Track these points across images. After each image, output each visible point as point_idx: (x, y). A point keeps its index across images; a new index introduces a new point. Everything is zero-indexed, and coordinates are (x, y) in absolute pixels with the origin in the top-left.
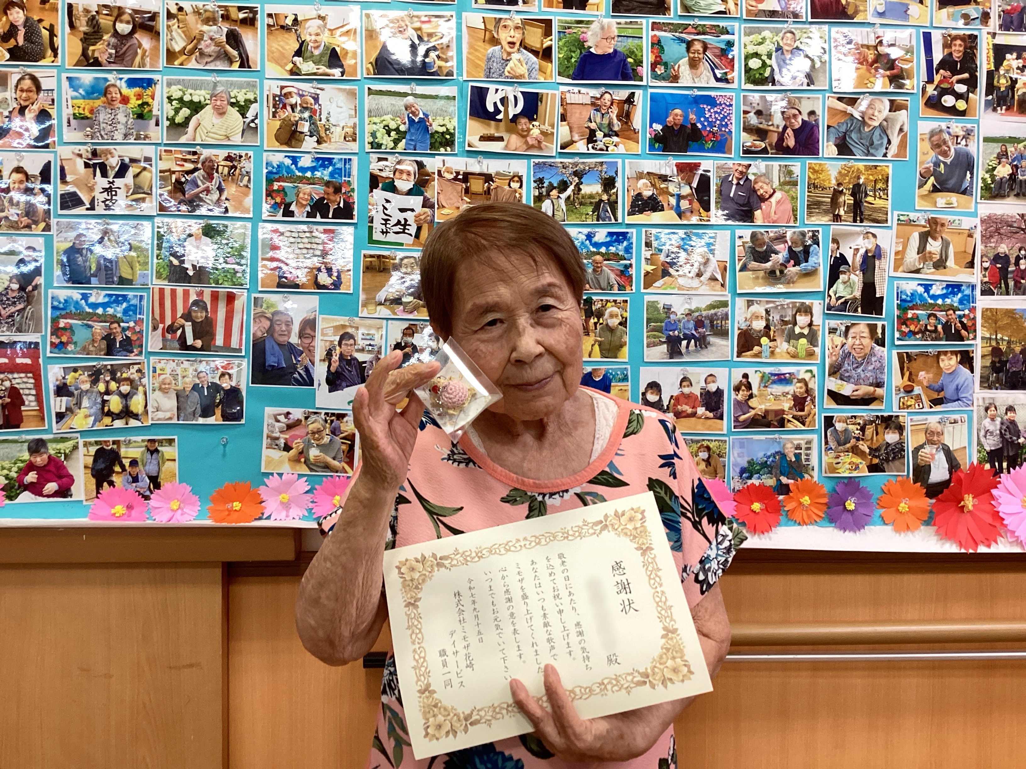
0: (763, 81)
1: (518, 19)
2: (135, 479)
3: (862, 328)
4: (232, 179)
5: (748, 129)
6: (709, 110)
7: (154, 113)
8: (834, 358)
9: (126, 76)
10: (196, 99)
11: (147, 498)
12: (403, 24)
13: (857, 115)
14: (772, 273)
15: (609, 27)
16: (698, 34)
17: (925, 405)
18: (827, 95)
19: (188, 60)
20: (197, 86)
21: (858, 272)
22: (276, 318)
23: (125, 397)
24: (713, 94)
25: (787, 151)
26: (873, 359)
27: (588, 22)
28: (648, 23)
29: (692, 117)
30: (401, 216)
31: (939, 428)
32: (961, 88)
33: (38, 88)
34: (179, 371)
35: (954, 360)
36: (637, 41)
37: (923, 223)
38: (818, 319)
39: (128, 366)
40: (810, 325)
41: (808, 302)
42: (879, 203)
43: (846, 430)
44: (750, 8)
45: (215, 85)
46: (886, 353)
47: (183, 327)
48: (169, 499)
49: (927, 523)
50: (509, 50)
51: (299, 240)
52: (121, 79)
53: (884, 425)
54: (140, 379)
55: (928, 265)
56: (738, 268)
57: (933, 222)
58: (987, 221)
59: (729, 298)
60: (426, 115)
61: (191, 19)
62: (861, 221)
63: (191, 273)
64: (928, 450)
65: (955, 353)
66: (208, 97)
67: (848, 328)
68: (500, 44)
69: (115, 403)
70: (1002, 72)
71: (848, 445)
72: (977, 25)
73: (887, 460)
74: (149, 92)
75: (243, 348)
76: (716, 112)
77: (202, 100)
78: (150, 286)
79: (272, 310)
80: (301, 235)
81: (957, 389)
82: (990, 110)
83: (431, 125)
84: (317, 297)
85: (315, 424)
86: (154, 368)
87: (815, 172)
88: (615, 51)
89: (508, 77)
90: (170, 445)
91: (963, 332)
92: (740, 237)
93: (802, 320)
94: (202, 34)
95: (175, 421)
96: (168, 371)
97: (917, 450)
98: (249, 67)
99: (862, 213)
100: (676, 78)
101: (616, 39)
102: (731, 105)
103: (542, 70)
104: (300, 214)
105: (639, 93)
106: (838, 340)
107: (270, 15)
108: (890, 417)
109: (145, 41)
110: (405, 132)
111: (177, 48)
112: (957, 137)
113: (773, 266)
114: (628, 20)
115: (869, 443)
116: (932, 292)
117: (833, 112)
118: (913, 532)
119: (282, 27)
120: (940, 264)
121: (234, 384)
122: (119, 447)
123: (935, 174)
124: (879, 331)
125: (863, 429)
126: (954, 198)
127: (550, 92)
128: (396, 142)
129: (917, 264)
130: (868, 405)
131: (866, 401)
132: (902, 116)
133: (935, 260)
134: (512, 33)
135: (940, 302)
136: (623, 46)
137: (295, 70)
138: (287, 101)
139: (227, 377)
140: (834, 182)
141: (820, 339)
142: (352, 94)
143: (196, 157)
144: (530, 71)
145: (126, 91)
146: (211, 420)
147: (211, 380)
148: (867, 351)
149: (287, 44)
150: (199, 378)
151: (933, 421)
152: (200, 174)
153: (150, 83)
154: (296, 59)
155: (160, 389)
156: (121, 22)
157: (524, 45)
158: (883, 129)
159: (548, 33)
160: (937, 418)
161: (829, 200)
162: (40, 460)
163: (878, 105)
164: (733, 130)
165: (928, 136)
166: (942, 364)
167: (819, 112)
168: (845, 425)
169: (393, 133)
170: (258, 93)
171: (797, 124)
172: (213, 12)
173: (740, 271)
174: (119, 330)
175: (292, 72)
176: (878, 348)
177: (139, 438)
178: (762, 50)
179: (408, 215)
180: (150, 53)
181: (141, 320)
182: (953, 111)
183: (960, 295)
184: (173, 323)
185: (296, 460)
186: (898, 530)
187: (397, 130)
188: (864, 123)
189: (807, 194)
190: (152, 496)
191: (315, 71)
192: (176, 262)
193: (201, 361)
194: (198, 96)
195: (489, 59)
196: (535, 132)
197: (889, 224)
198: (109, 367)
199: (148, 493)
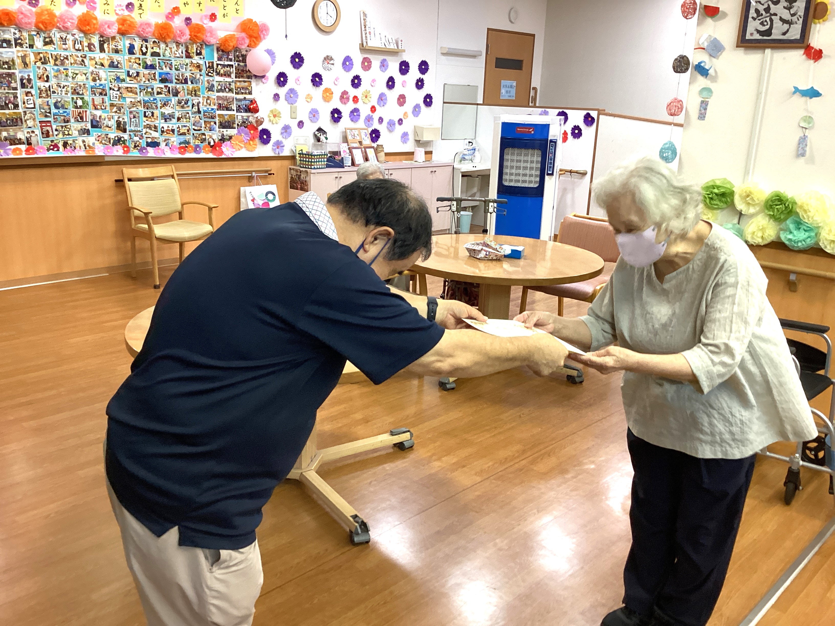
0: (178, 70)
1: (134, 57)
2: (71, 147)
3: (198, 117)
4: (85, 88)
5: (176, 79)
7: (69, 75)
8: (193, 122)
11: (74, 150)
12: (113, 58)
13: (194, 77)
15: (151, 59)
16: (166, 61)
18: (189, 73)
19: (75, 65)
20: (76, 70)
21: (196, 106)
22: (95, 115)
23: (68, 131)
25: (183, 83)
26: (200, 122)
29: (166, 76)
30: (116, 95)
32: (212, 72)
33: (46, 70)
34: (78, 126)
35: (213, 123)
37: (206, 97)
39: (68, 125)
41: (188, 112)
42: (199, 93)
44: (175, 56)
45: (80, 70)
46: (202, 121)
47: (78, 117)
48: (78, 151)
49: (211, 152)
50: (133, 63)
51: (98, 100)
52: (62, 68)
53: (202, 135)
54: (71, 128)
55: (208, 105)
57: (208, 97)
58: (217, 97)
59: (174, 111)
60: (119, 76)
61: (74, 56)
62: (196, 97)
63: (78, 107)
65: (213, 121)
66: (79, 72)
67: (195, 117)
69: (66, 133)
70: (218, 69)
72: (213, 60)
73: (203, 141)
74: (68, 71)
78: (71, 109)
81: (214, 128)
82: (216, 76)
83: (120, 78)
84: (102, 111)
85: (103, 136)
86: (73, 125)
87: (188, 87)
90: (77, 140)
91: (214, 118)
92: (176, 100)
93: (188, 115)
94: (77, 59)
95: (78, 136)
96: (76, 126)
98: (86, 66)
99: (196, 95)
100: (163, 69)
103: (139, 67)
104: (97, 95)
106: (194, 119)
108: (203, 133)
109: (66, 60)
110: (115, 79)
111: (72, 62)
112: (211, 81)
113: (182, 105)
115: (200, 138)
116: (209, 110)
117: (190, 76)
118: (208, 154)
119: (92, 59)
120: (210, 105)
122: (68, 141)
123: (208, 88)
125: (199, 135)
126: (211, 92)
128: (114, 81)
129: (206, 105)
131: (199, 130)
132: (202, 77)
134: (134, 60)
135: (210, 112)
138: (93, 73)
139: (87, 127)
140: (191, 89)
141: (191, 119)
142: (105, 72)
143: (77, 84)
145: (63, 71)
147: (84, 127)
149: (93, 62)
150: (81, 127)
151: (210, 134)
152: (78, 88)
153: (68, 69)
154: (95, 65)
155: (75, 129)
157: (136, 62)
158: (199, 79)
161: (191, 92)
162: (53, 144)
163: (198, 75)
165: (206, 81)
166: (211, 124)
167: (188, 76)
169: (113, 79)
170: (88, 71)
171: (184, 78)
172: (79, 55)
173: (176, 106)
175: (94, 67)
176: (200, 120)
177: (72, 139)
178: (177, 64)
179: (117, 95)
180: (67, 63)
181: (70, 116)
182: (211, 76)
183: (213, 111)
184: (76, 117)
185: (100, 143)
186: (206, 154)
189: (187, 91)
191: (99, 67)
192: (75, 105)
193: (81, 124)
194: (77, 72)
195: (130, 65)
196: (139, 79)
198: (65, 125)
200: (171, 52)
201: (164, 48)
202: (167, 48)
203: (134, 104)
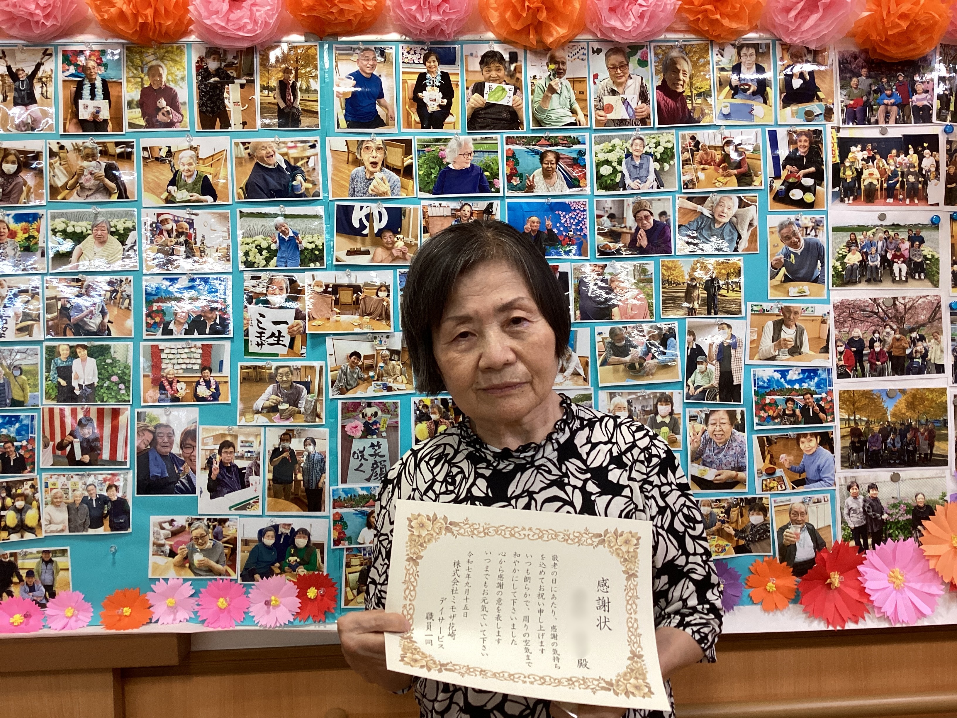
0: (614, 187)
1: (379, 140)
2: (32, 589)
3: (721, 415)
4: (114, 303)
5: (603, 232)
6: (564, 216)
7: (40, 245)
8: (696, 445)
9: (13, 212)
10: (78, 230)
11: (43, 606)
12: (270, 150)
13: (707, 213)
14: (631, 367)
15: (466, 144)
16: (551, 145)
17: (788, 487)
18: (677, 196)
19: (70, 194)
20: (79, 218)
21: (714, 362)
22: (158, 431)
23: (20, 512)
24: (567, 201)
25: (642, 250)
26: (734, 445)
27: (446, 140)
28: (502, 137)
29: (549, 223)
30: (275, 329)
31: (803, 508)
34: (69, 485)
35: (814, 442)
36: (492, 156)
37: (776, 312)
38: (678, 408)
39: (22, 482)
40: (671, 413)
41: (668, 392)
42: (732, 295)
43: (711, 513)
44: (599, 118)
45: (96, 215)
46: (746, 438)
47: (72, 443)
48: (63, 606)
49: (796, 600)
50: (372, 169)
51: (179, 356)
52: (8, 215)
53: (748, 507)
54: (34, 494)
55: (783, 352)
56: (599, 362)
58: (840, 307)
59: (592, 392)
60: (296, 234)
61: (72, 156)
62: (716, 314)
63: (77, 392)
64: (793, 530)
65: (815, 435)
66: (89, 227)
67: (707, 416)
68: (363, 164)
69: (11, 518)
70: (847, 164)
71: (714, 528)
72: (821, 120)
73: (753, 541)
74: (34, 226)
75: (128, 460)
76: (571, 218)
77: (84, 230)
78: (40, 407)
79: (155, 423)
80: (180, 351)
81: (819, 470)
82: (837, 201)
83: (301, 243)
84: (197, 409)
85: (199, 530)
86: (47, 483)
87: (668, 269)
88: (472, 165)
89: (371, 195)
90: (63, 555)
91: (822, 415)
92: (600, 334)
93: (663, 409)
94: (82, 169)
95: (67, 533)
96: (59, 485)
97: (781, 530)
98: (127, 198)
99: (716, 306)
100: (531, 188)
101: (473, 154)
102: (585, 211)
104: (178, 332)
105: (496, 204)
106: (699, 427)
107: (145, 149)
108: (755, 499)
110: (276, 251)
111: (60, 184)
112: (807, 228)
113: (632, 360)
114: (484, 136)
115: (734, 525)
116: (788, 378)
117: (684, 211)
118: (781, 611)
119: (157, 159)
120: (795, 351)
121: (120, 495)
122: (16, 559)
123: (786, 264)
124: (739, 417)
125: (727, 512)
126: (806, 287)
127: (412, 206)
128: (268, 260)
129: (772, 351)
130: (731, 488)
131: (729, 484)
132: (752, 212)
133: (790, 347)
134: (374, 153)
135: (797, 386)
136: (479, 161)
137: (169, 198)
138: (163, 227)
139: (114, 488)
140: (687, 277)
141: (681, 427)
142: (224, 217)
143: (80, 284)
144: (392, 189)
145: (13, 226)
146: (100, 531)
147: (100, 493)
148: (728, 436)
149: (163, 174)
150: (88, 491)
151: (796, 501)
152: (84, 299)
153: (35, 217)
154: (170, 188)
155: (53, 503)
156: (7, 162)
157: (386, 165)
158: (733, 225)
159: (408, 152)
160: (800, 498)
161: (683, 295)
163: (727, 202)
164: (588, 234)
165: (777, 229)
166: (802, 446)
167: (670, 212)
168: (709, 509)
169: (264, 252)
170: (136, 221)
171: (649, 224)
172: (92, 149)
173: (602, 365)
174: (13, 449)
175: (167, 201)
176: (738, 433)
177: (34, 550)
178: (613, 157)
180: (35, 190)
181: (33, 439)
182: (801, 204)
183: (816, 379)
184: (62, 440)
185: (181, 566)
186: (766, 610)
187: (268, 249)
188: (714, 220)
189: (661, 290)
190: (48, 604)
191: (189, 198)
192: (63, 383)
193: (89, 475)
194: (80, 227)
195: (353, 179)
196: (400, 244)
197: (743, 315)
198: (5, 484)
199: (44, 601)
200: (581, 97)
201: (541, 82)
202: (556, 82)
203: (371, 367)
